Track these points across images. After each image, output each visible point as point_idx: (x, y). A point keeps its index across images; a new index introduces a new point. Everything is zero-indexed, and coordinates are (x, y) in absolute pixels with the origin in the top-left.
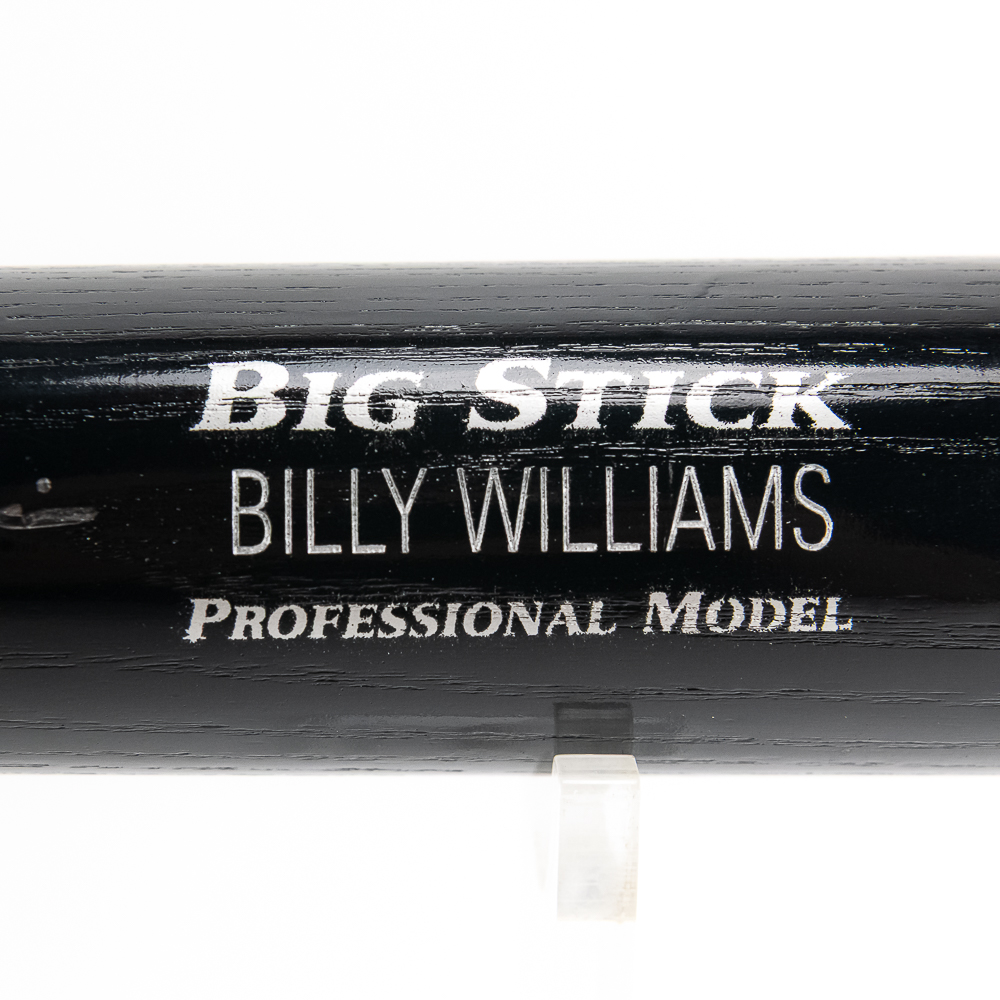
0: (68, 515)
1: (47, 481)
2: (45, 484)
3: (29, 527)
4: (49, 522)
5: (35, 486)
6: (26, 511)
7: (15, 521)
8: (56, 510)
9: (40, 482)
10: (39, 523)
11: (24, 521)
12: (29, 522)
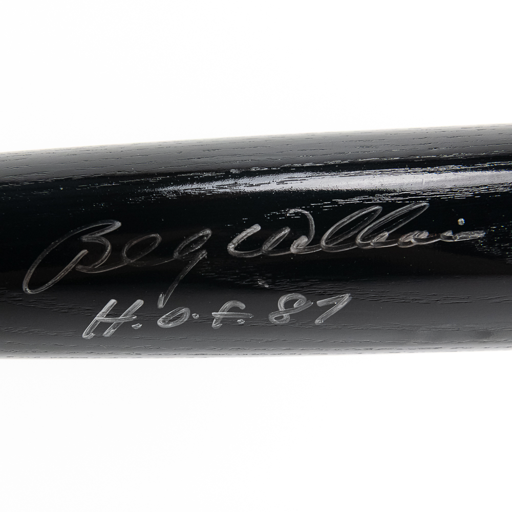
0: (473, 234)
1: (463, 220)
2: (462, 221)
3: (456, 241)
4: (465, 238)
5: (457, 222)
6: (454, 233)
7: (450, 238)
8: (467, 232)
9: (459, 220)
10: (460, 238)
11: (453, 238)
12: (456, 238)
